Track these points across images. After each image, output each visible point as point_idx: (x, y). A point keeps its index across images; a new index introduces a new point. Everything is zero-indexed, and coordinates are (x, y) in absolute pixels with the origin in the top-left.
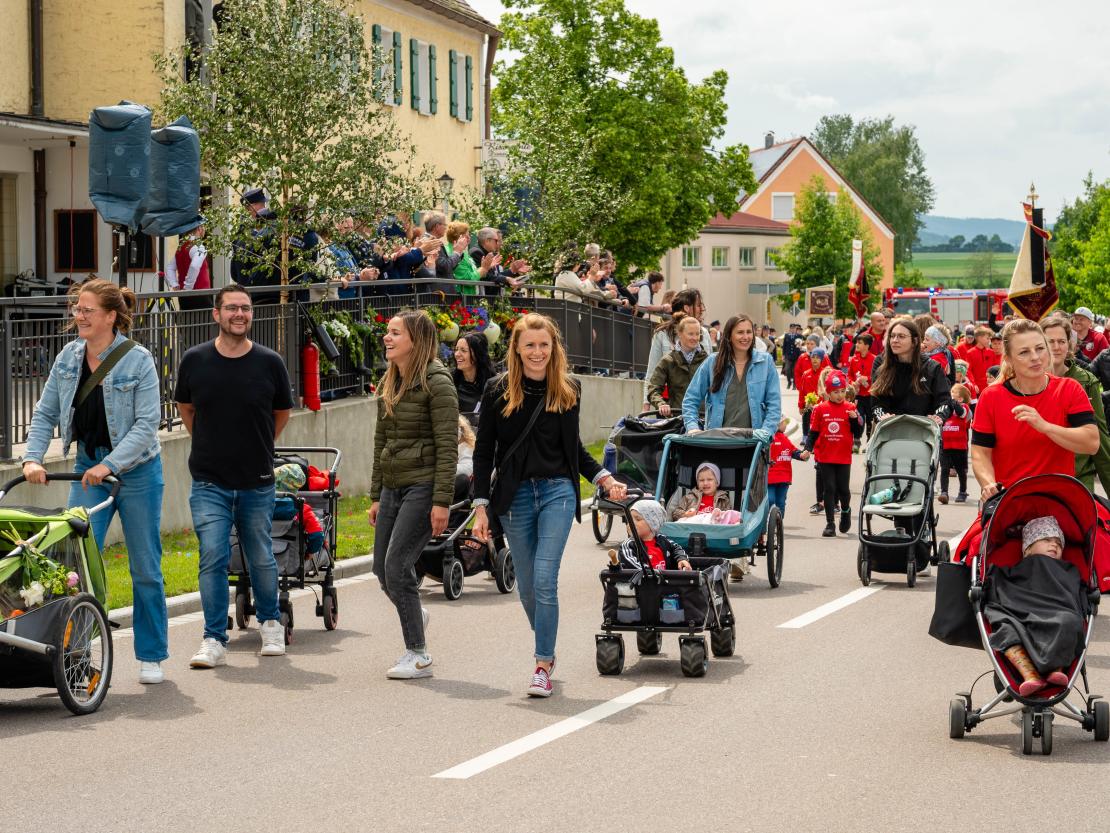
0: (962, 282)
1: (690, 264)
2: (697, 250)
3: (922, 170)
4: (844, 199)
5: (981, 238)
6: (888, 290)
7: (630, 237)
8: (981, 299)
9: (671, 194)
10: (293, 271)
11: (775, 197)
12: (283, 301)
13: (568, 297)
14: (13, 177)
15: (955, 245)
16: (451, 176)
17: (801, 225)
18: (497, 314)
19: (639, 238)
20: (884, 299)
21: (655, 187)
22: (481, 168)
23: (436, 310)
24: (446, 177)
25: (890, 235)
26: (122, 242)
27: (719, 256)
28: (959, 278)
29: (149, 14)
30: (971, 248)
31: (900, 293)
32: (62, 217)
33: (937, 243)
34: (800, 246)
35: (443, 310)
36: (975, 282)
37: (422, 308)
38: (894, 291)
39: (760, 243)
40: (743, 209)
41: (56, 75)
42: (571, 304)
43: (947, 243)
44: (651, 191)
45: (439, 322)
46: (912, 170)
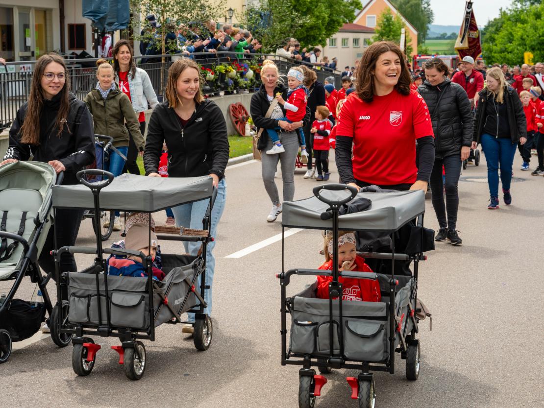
0: (446, 52)
1: (332, 45)
2: (335, 39)
3: (429, 5)
5: (454, 34)
6: (415, 56)
7: (308, 34)
8: (453, 59)
9: (326, 15)
10: (167, 49)
11: (368, 17)
12: (163, 61)
13: (281, 59)
14: (51, 10)
15: (443, 37)
16: (233, 9)
17: (379, 28)
18: (252, 66)
19: (312, 34)
20: (413, 59)
21: (319, 13)
22: (245, 5)
23: (227, 65)
24: (230, 9)
25: (415, 33)
26: (96, 37)
27: (344, 42)
28: (445, 51)
30: (449, 38)
31: (420, 57)
32: (71, 27)
33: (435, 36)
34: (379, 37)
35: (230, 65)
36: (451, 52)
37: (221, 64)
38: (418, 56)
39: (362, 37)
40: (355, 22)
42: (283, 62)
43: (439, 36)
44: (318, 14)
45: (228, 69)
46: (426, 5)
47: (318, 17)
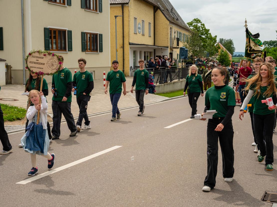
3: (233, 46)
4: (226, 51)
5: (239, 55)
14: (152, 52)
25: (231, 55)
29: (167, 34)
30: (238, 56)
41: (156, 41)
46: (232, 46)
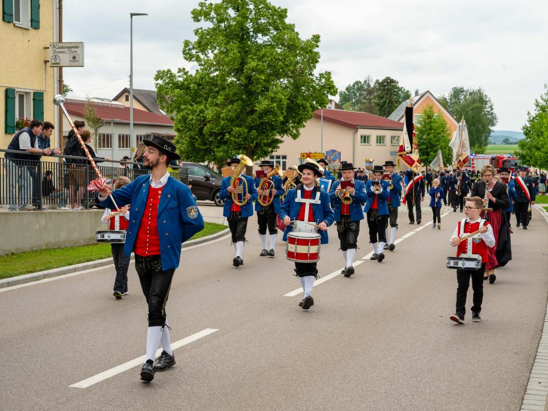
7: (262, 121)
9: (283, 97)
19: (266, 121)
44: (273, 95)
47: (273, 100)
